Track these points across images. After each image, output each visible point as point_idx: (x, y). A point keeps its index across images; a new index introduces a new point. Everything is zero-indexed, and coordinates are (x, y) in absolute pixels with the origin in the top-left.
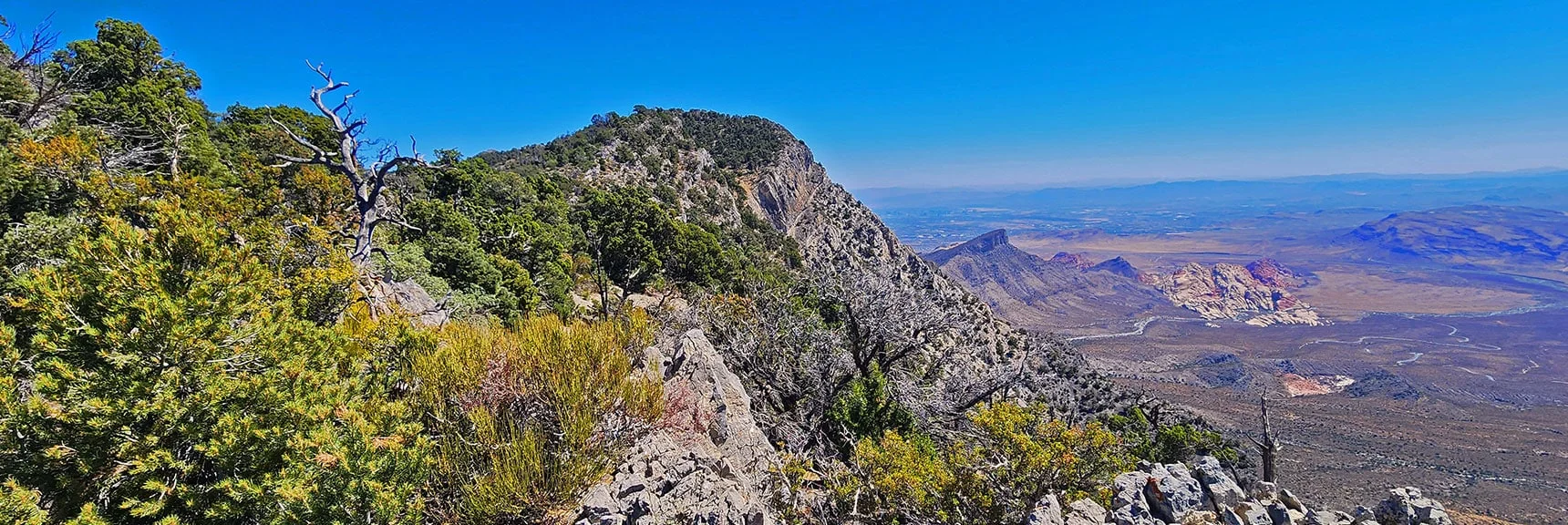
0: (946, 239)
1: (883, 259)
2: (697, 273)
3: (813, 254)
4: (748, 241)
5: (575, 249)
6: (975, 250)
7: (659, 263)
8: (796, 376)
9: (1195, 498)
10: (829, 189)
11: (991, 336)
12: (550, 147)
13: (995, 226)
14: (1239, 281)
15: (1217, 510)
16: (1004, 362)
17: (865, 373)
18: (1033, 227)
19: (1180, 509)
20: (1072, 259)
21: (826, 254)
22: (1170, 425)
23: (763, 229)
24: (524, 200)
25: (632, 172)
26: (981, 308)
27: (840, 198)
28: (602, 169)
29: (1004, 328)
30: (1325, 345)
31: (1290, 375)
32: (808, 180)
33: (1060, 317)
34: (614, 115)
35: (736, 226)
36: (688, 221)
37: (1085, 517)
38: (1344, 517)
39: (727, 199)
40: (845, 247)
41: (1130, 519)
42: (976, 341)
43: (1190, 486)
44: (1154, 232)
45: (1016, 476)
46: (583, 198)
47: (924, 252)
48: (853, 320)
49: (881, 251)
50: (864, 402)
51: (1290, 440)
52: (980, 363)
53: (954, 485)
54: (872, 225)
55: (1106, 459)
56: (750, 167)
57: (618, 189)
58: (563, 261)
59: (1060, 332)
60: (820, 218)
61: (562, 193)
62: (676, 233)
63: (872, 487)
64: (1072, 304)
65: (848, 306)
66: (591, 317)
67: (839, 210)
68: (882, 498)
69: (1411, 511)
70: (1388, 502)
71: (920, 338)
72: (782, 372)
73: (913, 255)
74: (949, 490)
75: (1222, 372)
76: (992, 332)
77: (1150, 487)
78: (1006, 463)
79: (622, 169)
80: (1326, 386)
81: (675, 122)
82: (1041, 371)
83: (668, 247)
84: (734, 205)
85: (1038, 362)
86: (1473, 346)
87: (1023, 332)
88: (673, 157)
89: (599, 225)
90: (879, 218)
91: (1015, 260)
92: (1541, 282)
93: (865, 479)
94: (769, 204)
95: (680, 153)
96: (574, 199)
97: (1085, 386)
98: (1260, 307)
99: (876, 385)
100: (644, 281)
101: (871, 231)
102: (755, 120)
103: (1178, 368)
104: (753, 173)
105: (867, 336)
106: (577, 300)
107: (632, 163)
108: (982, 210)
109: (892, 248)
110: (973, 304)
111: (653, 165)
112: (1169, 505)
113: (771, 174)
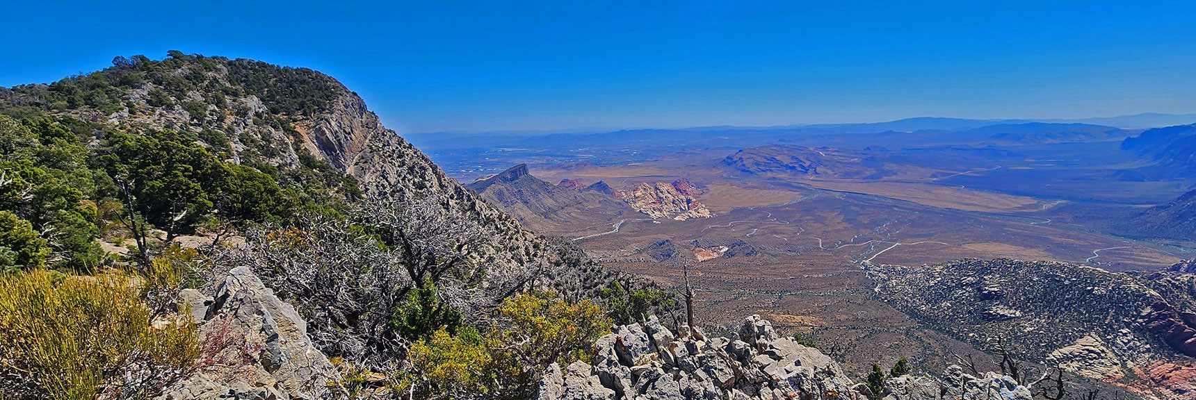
0: (482, 172)
1: (433, 190)
2: (254, 211)
3: (372, 188)
4: (307, 179)
5: (99, 196)
6: (505, 180)
7: (211, 204)
8: (356, 296)
9: (645, 346)
10: (383, 134)
11: (521, 243)
12: (56, 88)
13: (518, 161)
14: (669, 193)
15: (658, 351)
16: (531, 261)
17: (420, 285)
18: (545, 162)
19: (637, 356)
20: (573, 184)
21: (384, 188)
22: (637, 291)
23: (322, 169)
24: (19, 144)
25: (170, 116)
26: (512, 223)
27: (394, 141)
28: (131, 112)
29: (530, 236)
30: (714, 229)
31: (698, 249)
32: (363, 126)
33: (567, 225)
34: (143, 58)
35: (294, 167)
36: (241, 163)
37: (577, 375)
38: (725, 341)
39: (282, 142)
40: (401, 181)
41: (606, 370)
42: (511, 248)
43: (642, 338)
44: (621, 163)
45: (536, 348)
46: (106, 142)
47: (467, 183)
48: (406, 242)
49: (432, 184)
50: (419, 308)
51: (700, 288)
52: (514, 264)
53: (491, 364)
54: (423, 163)
55: (595, 324)
56: (304, 114)
57: (153, 133)
58: (83, 208)
59: (567, 235)
60: (376, 158)
61: (76, 137)
62: (228, 174)
63: (425, 379)
64: (574, 215)
65: (401, 231)
66: (127, 263)
67: (394, 151)
68: (435, 386)
69: (756, 330)
70: (745, 326)
71: (464, 252)
72: (343, 293)
73: (458, 185)
74: (487, 369)
75: (663, 251)
76: (521, 240)
77: (618, 343)
78: (528, 340)
79: (157, 112)
80: (715, 253)
81: (220, 70)
82: (558, 264)
83: (219, 189)
84: (291, 148)
85: (555, 258)
86: (778, 223)
87: (543, 238)
88: (219, 103)
89: (130, 170)
90: (428, 157)
91: (534, 186)
92: (803, 185)
93: (419, 374)
94: (326, 146)
95: (228, 99)
96: (96, 142)
97: (585, 271)
98: (681, 209)
99: (429, 293)
100: (193, 223)
101: (422, 168)
102: (308, 72)
103: (639, 252)
104: (308, 119)
105: (419, 253)
106: (106, 247)
107: (170, 107)
108: (509, 150)
109: (440, 181)
110: (506, 220)
111: (196, 110)
112: (630, 354)
113: (327, 120)
